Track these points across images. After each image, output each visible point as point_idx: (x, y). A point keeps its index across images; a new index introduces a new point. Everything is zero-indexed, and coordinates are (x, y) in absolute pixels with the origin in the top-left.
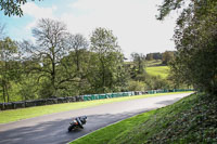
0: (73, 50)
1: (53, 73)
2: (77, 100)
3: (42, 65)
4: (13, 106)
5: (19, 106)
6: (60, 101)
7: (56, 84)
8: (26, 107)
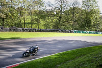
0: (72, 7)
1: (60, 18)
2: (71, 32)
3: (55, 13)
4: (40, 31)
5: (43, 31)
6: (62, 31)
7: (61, 23)
8: (46, 32)
